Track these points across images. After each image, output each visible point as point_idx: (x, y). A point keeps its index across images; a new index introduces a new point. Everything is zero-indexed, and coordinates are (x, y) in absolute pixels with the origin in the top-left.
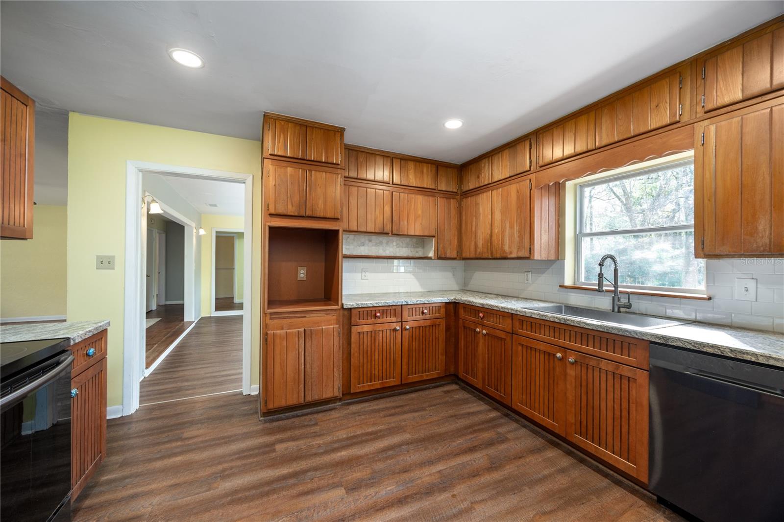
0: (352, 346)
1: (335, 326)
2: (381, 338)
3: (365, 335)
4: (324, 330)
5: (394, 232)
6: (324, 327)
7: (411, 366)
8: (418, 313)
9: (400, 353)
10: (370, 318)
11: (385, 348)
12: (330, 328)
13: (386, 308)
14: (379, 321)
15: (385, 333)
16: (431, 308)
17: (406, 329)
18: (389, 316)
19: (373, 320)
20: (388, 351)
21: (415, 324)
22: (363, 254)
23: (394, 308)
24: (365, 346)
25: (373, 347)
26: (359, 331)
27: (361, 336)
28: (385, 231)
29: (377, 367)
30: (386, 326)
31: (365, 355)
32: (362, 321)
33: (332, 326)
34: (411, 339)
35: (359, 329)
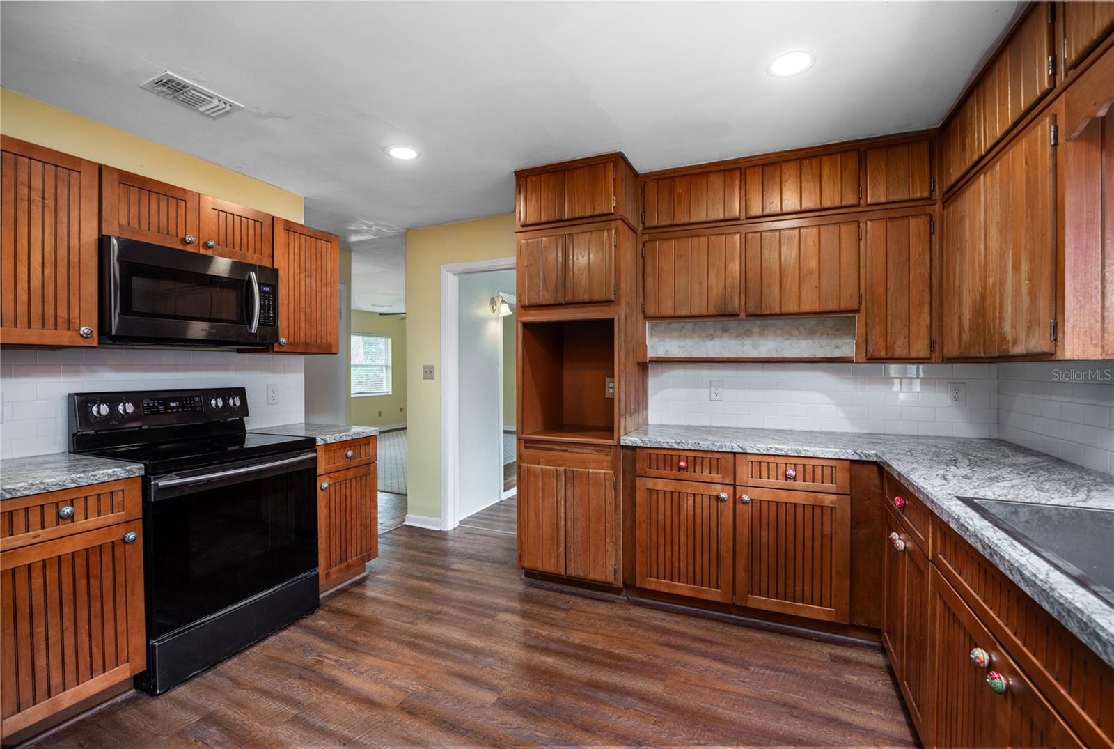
0: (638, 509)
1: (607, 472)
2: (690, 508)
3: (661, 497)
4: (590, 474)
5: (751, 310)
6: (591, 470)
7: (756, 578)
8: (773, 473)
9: (731, 544)
10: (669, 468)
11: (698, 527)
12: (600, 473)
13: (700, 455)
14: (686, 475)
15: (698, 499)
16: (809, 468)
17: (744, 503)
18: (708, 471)
19: (674, 472)
20: (706, 536)
21: (767, 496)
22: (712, 355)
23: (718, 456)
24: (661, 517)
25: (675, 519)
26: (649, 487)
27: (654, 496)
28: (729, 310)
29: (683, 557)
30: (701, 488)
31: (661, 531)
32: (653, 472)
33: (604, 471)
34: (756, 522)
35: (650, 483)
